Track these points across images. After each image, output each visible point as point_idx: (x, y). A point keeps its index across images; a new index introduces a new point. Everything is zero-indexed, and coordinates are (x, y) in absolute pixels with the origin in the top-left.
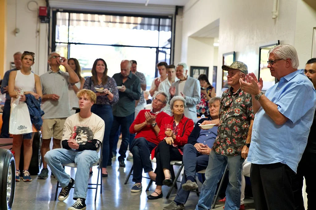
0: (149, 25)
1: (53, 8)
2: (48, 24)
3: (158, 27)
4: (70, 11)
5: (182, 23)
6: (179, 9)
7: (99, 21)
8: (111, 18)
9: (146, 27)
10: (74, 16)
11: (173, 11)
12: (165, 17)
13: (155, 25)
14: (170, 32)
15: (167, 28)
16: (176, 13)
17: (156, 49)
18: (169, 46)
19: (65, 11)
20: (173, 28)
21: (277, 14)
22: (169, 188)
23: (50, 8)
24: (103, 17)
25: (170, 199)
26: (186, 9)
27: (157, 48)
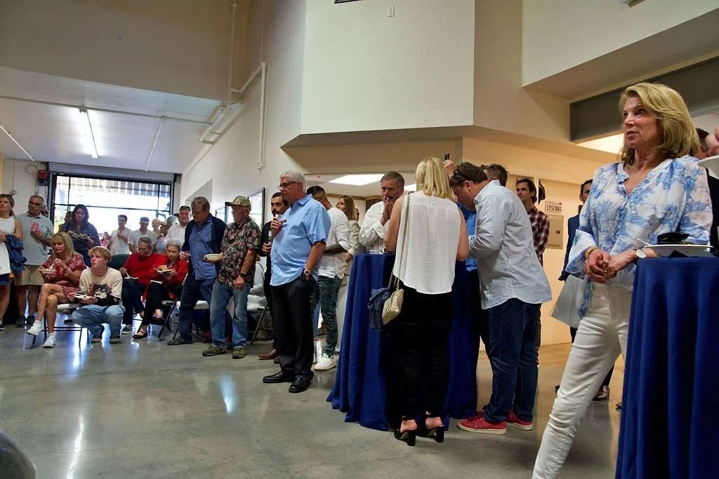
0: (150, 191)
1: (53, 172)
2: (47, 187)
3: (158, 193)
4: (71, 175)
5: (179, 189)
6: (177, 177)
7: (101, 187)
8: (113, 183)
9: (146, 192)
10: (75, 180)
11: (171, 178)
12: (165, 183)
13: (155, 191)
14: (169, 198)
15: (166, 194)
16: (175, 180)
17: (155, 212)
18: (168, 210)
19: (65, 175)
20: (171, 194)
21: (262, 165)
22: (160, 327)
23: (50, 172)
24: (105, 182)
25: (161, 337)
26: (183, 176)
27: (157, 211)
